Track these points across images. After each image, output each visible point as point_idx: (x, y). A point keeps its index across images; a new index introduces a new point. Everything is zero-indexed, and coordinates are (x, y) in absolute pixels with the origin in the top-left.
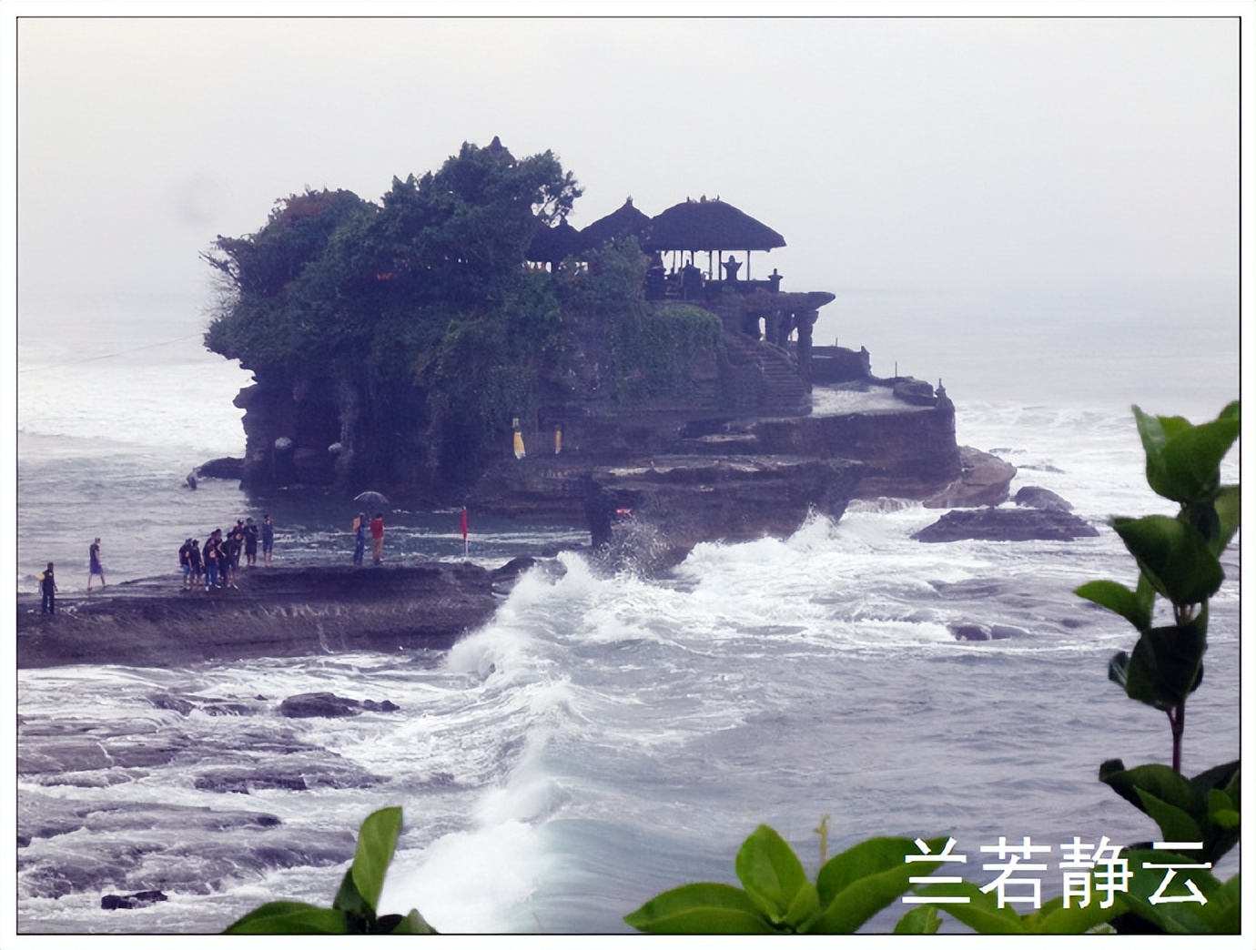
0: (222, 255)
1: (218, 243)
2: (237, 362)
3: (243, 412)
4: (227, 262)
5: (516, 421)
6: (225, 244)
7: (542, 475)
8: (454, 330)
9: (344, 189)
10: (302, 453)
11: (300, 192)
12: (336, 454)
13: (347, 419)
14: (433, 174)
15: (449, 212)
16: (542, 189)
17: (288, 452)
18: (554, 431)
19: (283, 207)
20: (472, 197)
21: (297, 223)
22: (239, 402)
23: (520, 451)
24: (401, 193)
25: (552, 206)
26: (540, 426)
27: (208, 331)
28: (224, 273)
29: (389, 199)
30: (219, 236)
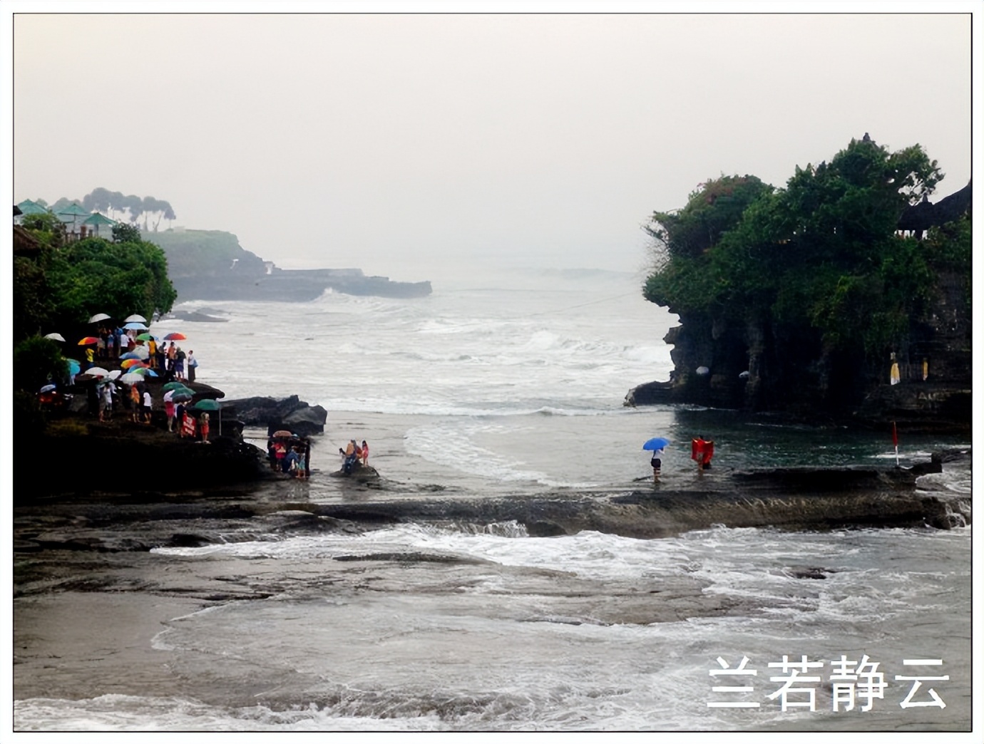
0: (657, 227)
1: (654, 217)
2: (667, 308)
3: (672, 347)
4: (660, 232)
5: (893, 355)
6: (659, 218)
7: (915, 396)
8: (847, 282)
9: (750, 175)
10: (715, 378)
11: (716, 177)
12: (746, 378)
13: (753, 353)
14: (827, 163)
15: (841, 192)
16: (913, 174)
17: (707, 377)
18: (922, 363)
19: (701, 189)
20: (858, 181)
21: (716, 201)
22: (668, 340)
23: (895, 379)
24: (802, 180)
25: (919, 188)
26: (910, 360)
27: (645, 285)
28: (658, 241)
29: (793, 184)
30: (655, 212)
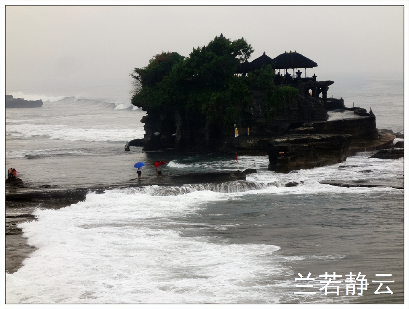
0: (136, 74)
1: (135, 70)
2: (141, 108)
3: (144, 124)
4: (138, 76)
5: (235, 125)
6: (137, 70)
7: (245, 141)
8: (214, 96)
9: (174, 52)
10: (163, 137)
11: (160, 53)
12: (175, 136)
13: (178, 125)
14: (206, 46)
15: (212, 58)
16: (241, 50)
17: (159, 136)
18: (247, 128)
19: (154, 58)
20: (219, 54)
21: (160, 63)
22: (142, 121)
23: (237, 135)
24: (196, 53)
25: (244, 56)
26: (242, 127)
27: (132, 99)
28: (137, 80)
29: (192, 55)
30: (135, 68)
